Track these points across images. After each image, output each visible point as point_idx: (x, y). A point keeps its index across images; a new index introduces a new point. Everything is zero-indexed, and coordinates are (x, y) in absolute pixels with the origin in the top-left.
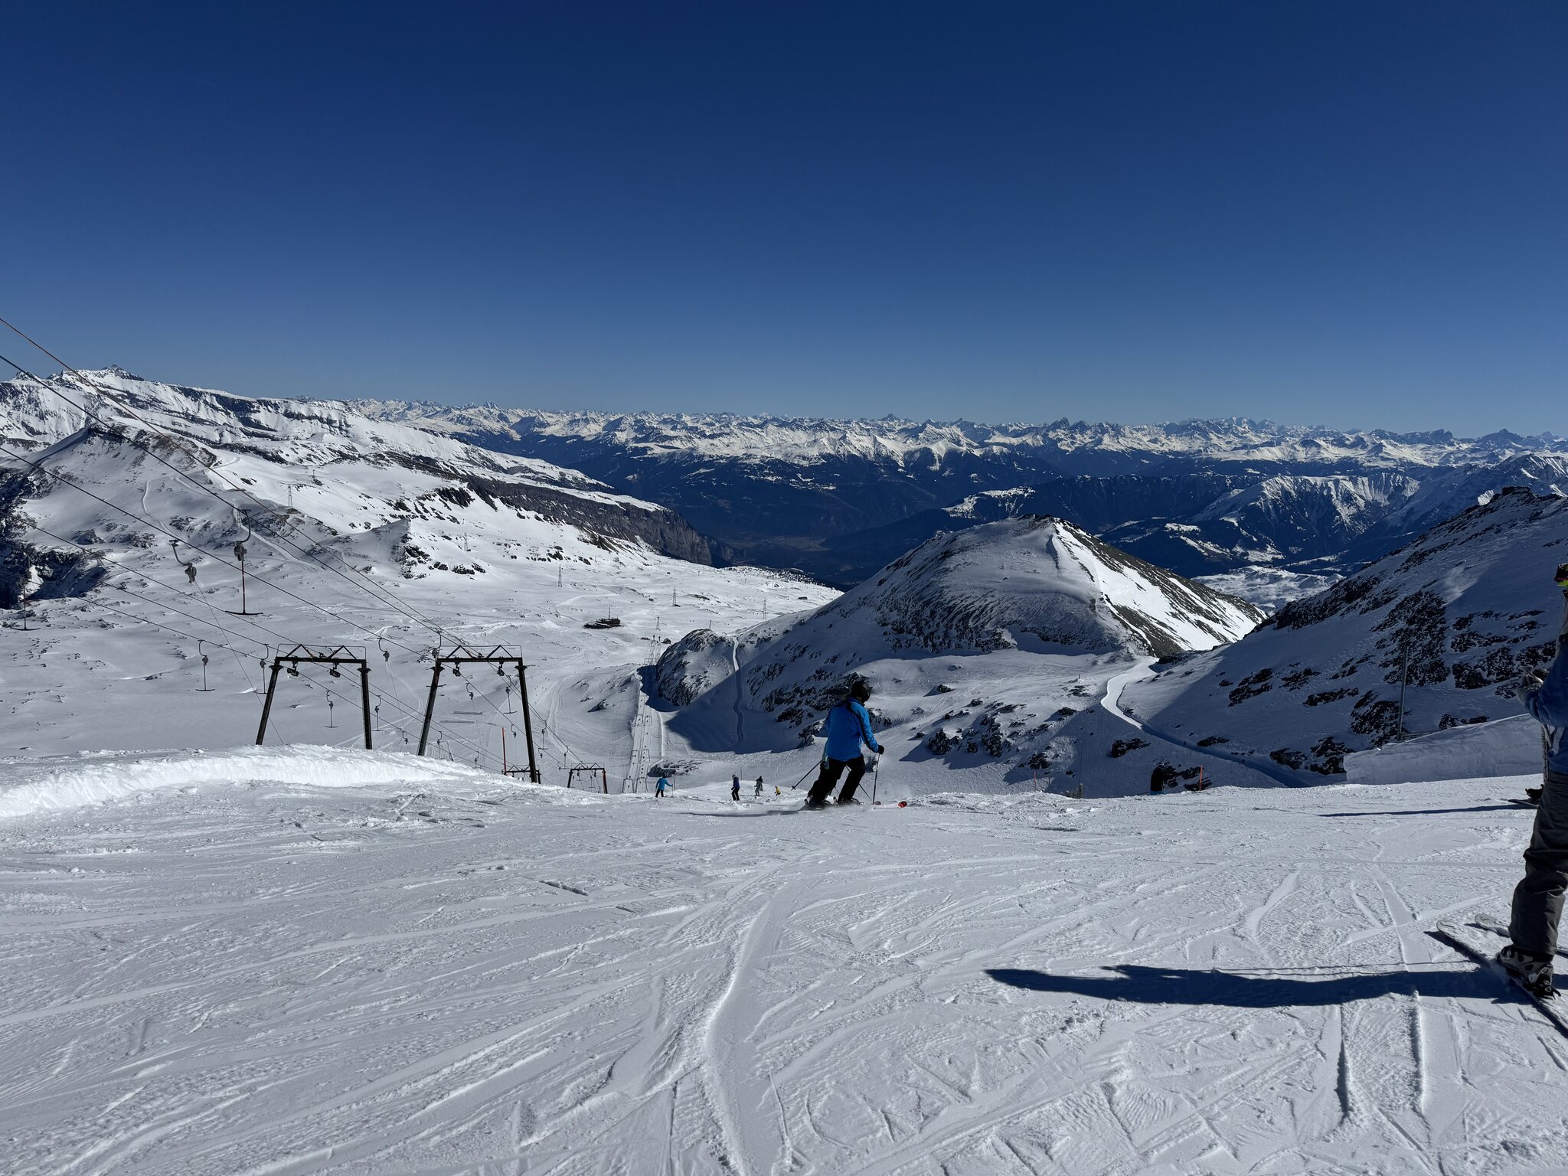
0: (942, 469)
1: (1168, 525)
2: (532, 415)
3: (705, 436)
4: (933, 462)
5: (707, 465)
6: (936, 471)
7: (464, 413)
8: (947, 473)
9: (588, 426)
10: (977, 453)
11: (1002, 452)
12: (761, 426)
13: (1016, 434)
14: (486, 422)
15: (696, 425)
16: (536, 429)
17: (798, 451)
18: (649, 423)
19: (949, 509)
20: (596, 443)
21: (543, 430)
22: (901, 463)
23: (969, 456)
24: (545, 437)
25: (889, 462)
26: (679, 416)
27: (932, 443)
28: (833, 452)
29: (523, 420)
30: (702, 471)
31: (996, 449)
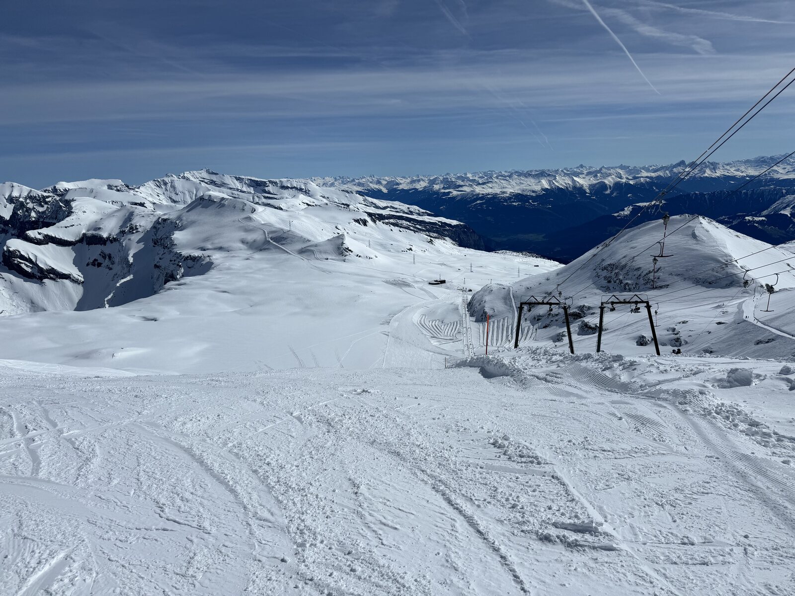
0: (612, 193)
1: (747, 218)
2: (393, 180)
3: (479, 184)
4: (606, 189)
5: (482, 199)
6: (608, 194)
7: (361, 181)
8: (614, 194)
9: (420, 183)
10: (632, 182)
11: (646, 182)
12: (510, 176)
13: (655, 171)
14: (371, 185)
15: (474, 178)
16: (395, 187)
17: (529, 188)
18: (451, 179)
19: (616, 215)
20: (425, 191)
21: (398, 186)
22: (588, 191)
23: (627, 185)
24: (399, 190)
25: (580, 190)
26: (466, 174)
27: (605, 178)
28: (549, 188)
29: (389, 183)
30: (478, 202)
31: (642, 180)
